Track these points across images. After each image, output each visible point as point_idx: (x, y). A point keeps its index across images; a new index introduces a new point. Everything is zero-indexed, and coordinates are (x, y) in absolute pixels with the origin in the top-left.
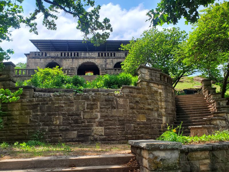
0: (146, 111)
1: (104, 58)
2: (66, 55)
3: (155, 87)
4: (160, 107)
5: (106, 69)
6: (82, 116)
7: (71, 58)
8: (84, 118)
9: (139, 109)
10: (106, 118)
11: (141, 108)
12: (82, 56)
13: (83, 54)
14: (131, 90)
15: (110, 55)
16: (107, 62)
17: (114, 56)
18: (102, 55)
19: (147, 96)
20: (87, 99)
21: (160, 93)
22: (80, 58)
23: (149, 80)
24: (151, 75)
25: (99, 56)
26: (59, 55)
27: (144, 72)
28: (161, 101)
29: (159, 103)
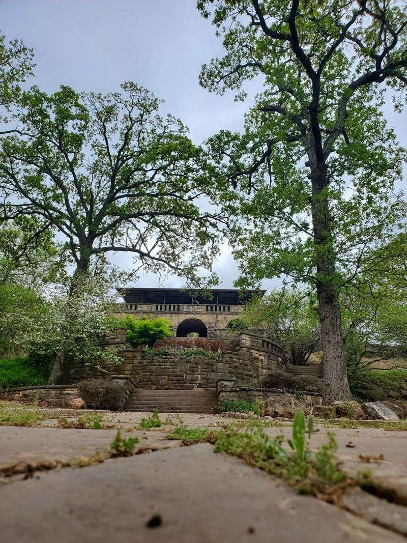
0: (245, 377)
1: (214, 314)
2: (163, 309)
3: (256, 354)
4: (260, 373)
5: (215, 330)
6: (184, 377)
7: (170, 313)
8: (186, 379)
9: (238, 374)
10: (206, 381)
11: (241, 374)
12: (184, 310)
13: (185, 308)
14: (230, 355)
15: (222, 309)
16: (218, 319)
17: (229, 311)
18: (212, 310)
19: (247, 362)
20: (189, 362)
21: (262, 360)
22: (182, 313)
23: (250, 346)
24: (252, 341)
25: (207, 310)
26: (154, 309)
27: (245, 338)
28: (262, 368)
29: (260, 370)
